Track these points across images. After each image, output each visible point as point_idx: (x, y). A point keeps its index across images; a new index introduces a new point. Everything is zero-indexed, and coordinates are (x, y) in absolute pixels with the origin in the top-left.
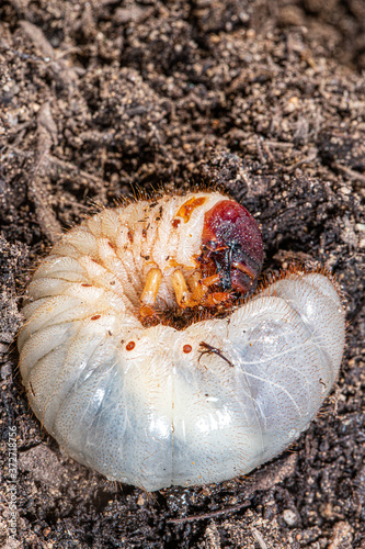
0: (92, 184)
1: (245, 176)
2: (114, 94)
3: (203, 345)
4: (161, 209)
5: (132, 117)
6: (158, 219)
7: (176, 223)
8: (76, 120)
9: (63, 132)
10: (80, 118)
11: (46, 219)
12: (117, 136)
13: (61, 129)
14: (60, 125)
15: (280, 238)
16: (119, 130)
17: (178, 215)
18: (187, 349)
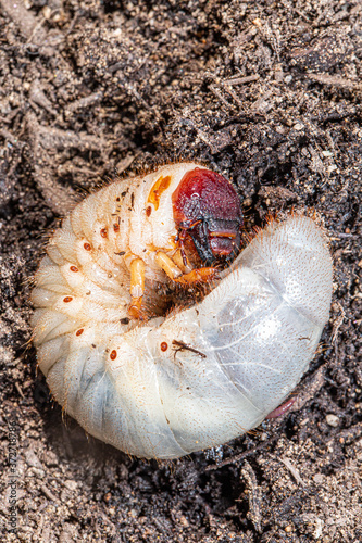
0: (93, 147)
1: (203, 138)
2: (88, 61)
3: (175, 343)
4: (133, 196)
5: (114, 73)
6: (130, 209)
7: (149, 211)
8: (66, 89)
9: (57, 102)
10: (68, 86)
11: (55, 198)
12: (107, 94)
13: (54, 100)
14: (53, 96)
15: (260, 173)
16: (106, 87)
17: (149, 201)
18: (164, 347)
